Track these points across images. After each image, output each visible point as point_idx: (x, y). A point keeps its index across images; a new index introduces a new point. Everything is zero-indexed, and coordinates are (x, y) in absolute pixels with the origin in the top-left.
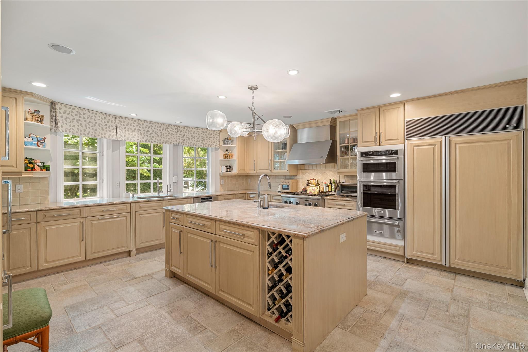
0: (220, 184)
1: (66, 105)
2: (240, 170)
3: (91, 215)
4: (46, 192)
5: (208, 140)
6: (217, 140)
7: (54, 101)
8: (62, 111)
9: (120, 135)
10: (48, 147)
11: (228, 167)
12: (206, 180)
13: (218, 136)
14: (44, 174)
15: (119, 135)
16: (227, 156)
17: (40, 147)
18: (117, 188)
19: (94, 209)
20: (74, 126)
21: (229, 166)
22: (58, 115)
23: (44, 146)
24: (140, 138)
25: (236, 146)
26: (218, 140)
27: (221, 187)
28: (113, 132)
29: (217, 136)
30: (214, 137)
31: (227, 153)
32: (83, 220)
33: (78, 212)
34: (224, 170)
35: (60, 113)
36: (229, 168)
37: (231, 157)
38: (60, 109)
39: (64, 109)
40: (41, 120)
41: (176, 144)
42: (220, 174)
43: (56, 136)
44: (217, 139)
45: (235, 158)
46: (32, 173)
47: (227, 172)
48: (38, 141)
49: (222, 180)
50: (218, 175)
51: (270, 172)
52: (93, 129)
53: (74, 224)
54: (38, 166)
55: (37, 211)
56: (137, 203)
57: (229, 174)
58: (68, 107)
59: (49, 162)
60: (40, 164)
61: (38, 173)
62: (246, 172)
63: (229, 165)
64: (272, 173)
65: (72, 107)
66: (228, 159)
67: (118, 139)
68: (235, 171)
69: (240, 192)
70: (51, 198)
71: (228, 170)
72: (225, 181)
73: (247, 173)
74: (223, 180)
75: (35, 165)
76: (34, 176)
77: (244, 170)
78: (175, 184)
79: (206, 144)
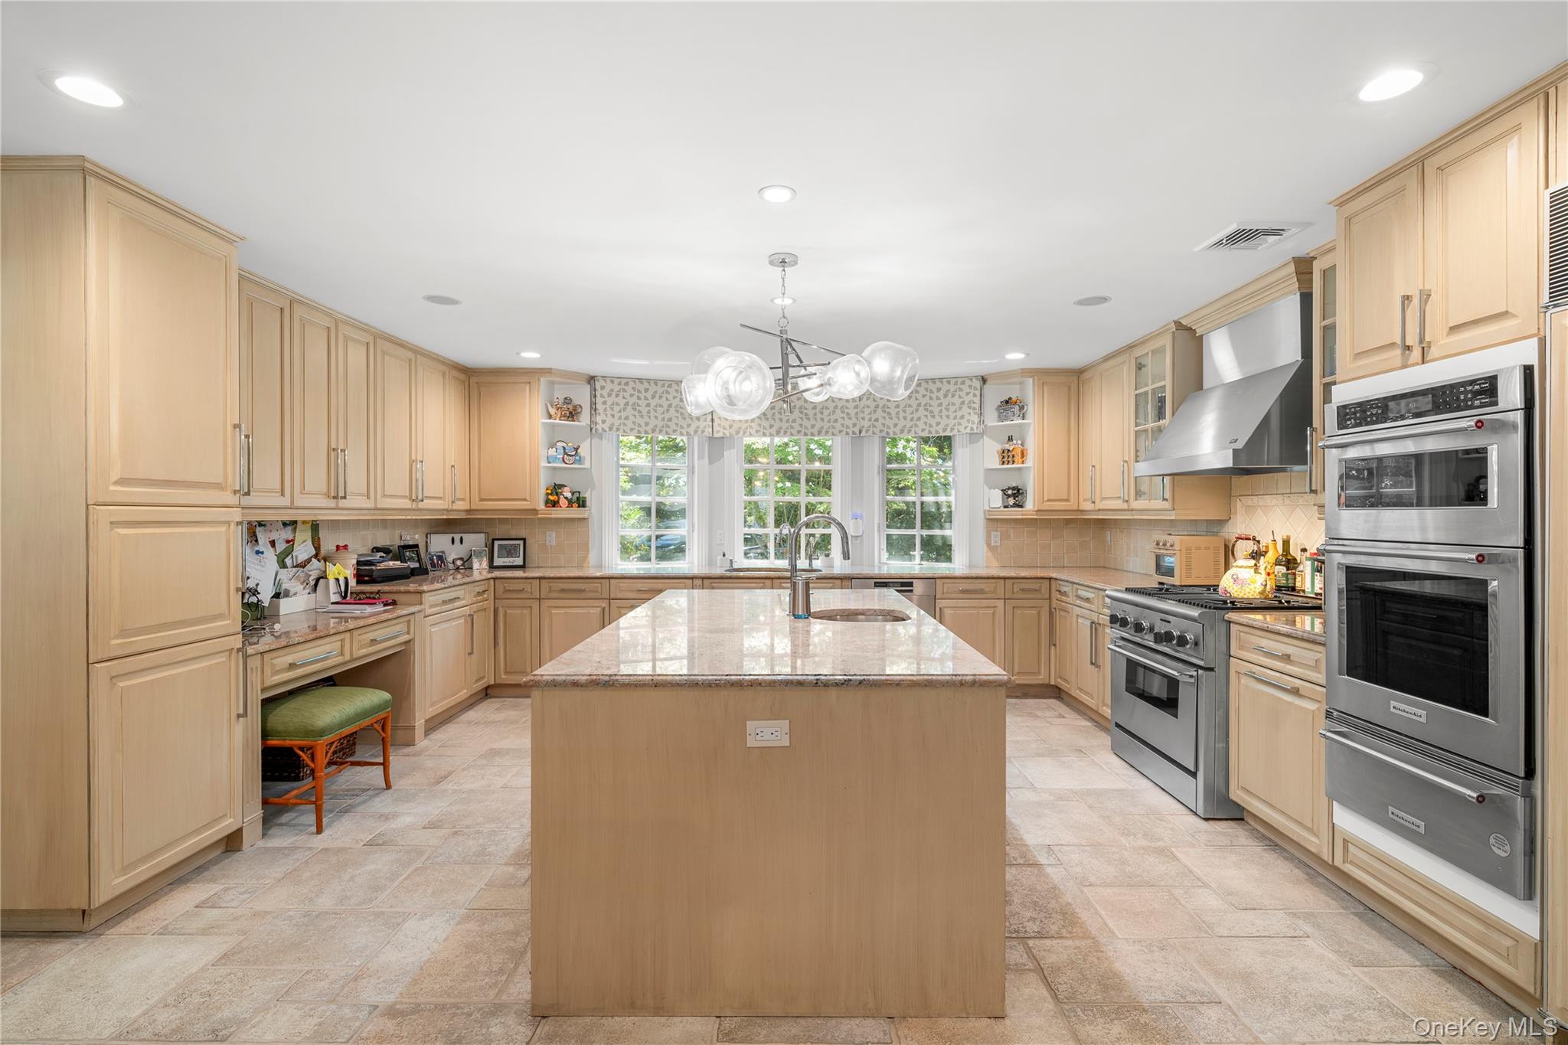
0: (989, 545)
1: (612, 379)
2: (1049, 500)
3: (620, 595)
4: (585, 547)
5: (945, 413)
6: (971, 411)
7: (592, 374)
8: (605, 392)
9: (719, 425)
10: (587, 465)
11: (1010, 492)
12: (947, 532)
13: (975, 395)
14: (575, 512)
15: (717, 426)
16: (1006, 456)
17: (566, 463)
18: (718, 544)
19: (624, 584)
20: (627, 418)
21: (1013, 489)
22: (599, 400)
23: (580, 461)
24: (764, 428)
25: (1030, 423)
26: (974, 409)
27: (990, 554)
28: (705, 420)
29: (971, 397)
30: (963, 403)
31: (1007, 446)
32: (604, 604)
33: (598, 588)
34: (996, 499)
35: (602, 396)
36: (1014, 496)
37: (1018, 458)
38: (603, 388)
39: (609, 386)
40: (573, 414)
41: (854, 433)
42: (985, 511)
43: (602, 439)
44: (970, 407)
45: (1030, 462)
46: (550, 512)
47: (1005, 507)
48: (565, 453)
49: (993, 534)
50: (982, 516)
51: (1125, 506)
52: (664, 418)
53: (592, 611)
54: (566, 498)
55: (540, 578)
56: (705, 581)
57: (1015, 513)
58: (617, 381)
59: (589, 491)
60: (569, 495)
61: (563, 512)
62: (1076, 508)
63: (1014, 485)
64: (1132, 510)
65: (623, 381)
66: (1010, 466)
67: (716, 435)
68: (1030, 505)
69: (1023, 573)
70: (592, 558)
71: (1011, 501)
72: (1005, 536)
73: (1078, 510)
74: (999, 533)
75: (562, 496)
76: (553, 516)
77: (1068, 500)
78: (858, 541)
79: (938, 424)
